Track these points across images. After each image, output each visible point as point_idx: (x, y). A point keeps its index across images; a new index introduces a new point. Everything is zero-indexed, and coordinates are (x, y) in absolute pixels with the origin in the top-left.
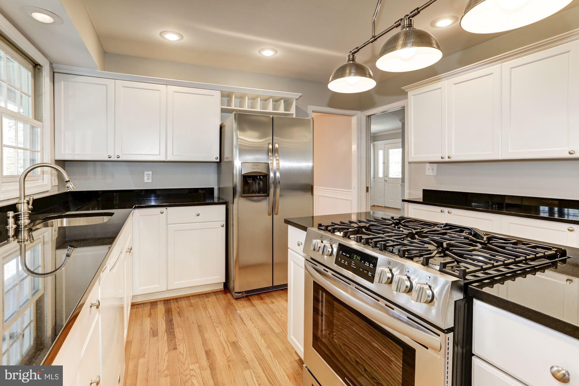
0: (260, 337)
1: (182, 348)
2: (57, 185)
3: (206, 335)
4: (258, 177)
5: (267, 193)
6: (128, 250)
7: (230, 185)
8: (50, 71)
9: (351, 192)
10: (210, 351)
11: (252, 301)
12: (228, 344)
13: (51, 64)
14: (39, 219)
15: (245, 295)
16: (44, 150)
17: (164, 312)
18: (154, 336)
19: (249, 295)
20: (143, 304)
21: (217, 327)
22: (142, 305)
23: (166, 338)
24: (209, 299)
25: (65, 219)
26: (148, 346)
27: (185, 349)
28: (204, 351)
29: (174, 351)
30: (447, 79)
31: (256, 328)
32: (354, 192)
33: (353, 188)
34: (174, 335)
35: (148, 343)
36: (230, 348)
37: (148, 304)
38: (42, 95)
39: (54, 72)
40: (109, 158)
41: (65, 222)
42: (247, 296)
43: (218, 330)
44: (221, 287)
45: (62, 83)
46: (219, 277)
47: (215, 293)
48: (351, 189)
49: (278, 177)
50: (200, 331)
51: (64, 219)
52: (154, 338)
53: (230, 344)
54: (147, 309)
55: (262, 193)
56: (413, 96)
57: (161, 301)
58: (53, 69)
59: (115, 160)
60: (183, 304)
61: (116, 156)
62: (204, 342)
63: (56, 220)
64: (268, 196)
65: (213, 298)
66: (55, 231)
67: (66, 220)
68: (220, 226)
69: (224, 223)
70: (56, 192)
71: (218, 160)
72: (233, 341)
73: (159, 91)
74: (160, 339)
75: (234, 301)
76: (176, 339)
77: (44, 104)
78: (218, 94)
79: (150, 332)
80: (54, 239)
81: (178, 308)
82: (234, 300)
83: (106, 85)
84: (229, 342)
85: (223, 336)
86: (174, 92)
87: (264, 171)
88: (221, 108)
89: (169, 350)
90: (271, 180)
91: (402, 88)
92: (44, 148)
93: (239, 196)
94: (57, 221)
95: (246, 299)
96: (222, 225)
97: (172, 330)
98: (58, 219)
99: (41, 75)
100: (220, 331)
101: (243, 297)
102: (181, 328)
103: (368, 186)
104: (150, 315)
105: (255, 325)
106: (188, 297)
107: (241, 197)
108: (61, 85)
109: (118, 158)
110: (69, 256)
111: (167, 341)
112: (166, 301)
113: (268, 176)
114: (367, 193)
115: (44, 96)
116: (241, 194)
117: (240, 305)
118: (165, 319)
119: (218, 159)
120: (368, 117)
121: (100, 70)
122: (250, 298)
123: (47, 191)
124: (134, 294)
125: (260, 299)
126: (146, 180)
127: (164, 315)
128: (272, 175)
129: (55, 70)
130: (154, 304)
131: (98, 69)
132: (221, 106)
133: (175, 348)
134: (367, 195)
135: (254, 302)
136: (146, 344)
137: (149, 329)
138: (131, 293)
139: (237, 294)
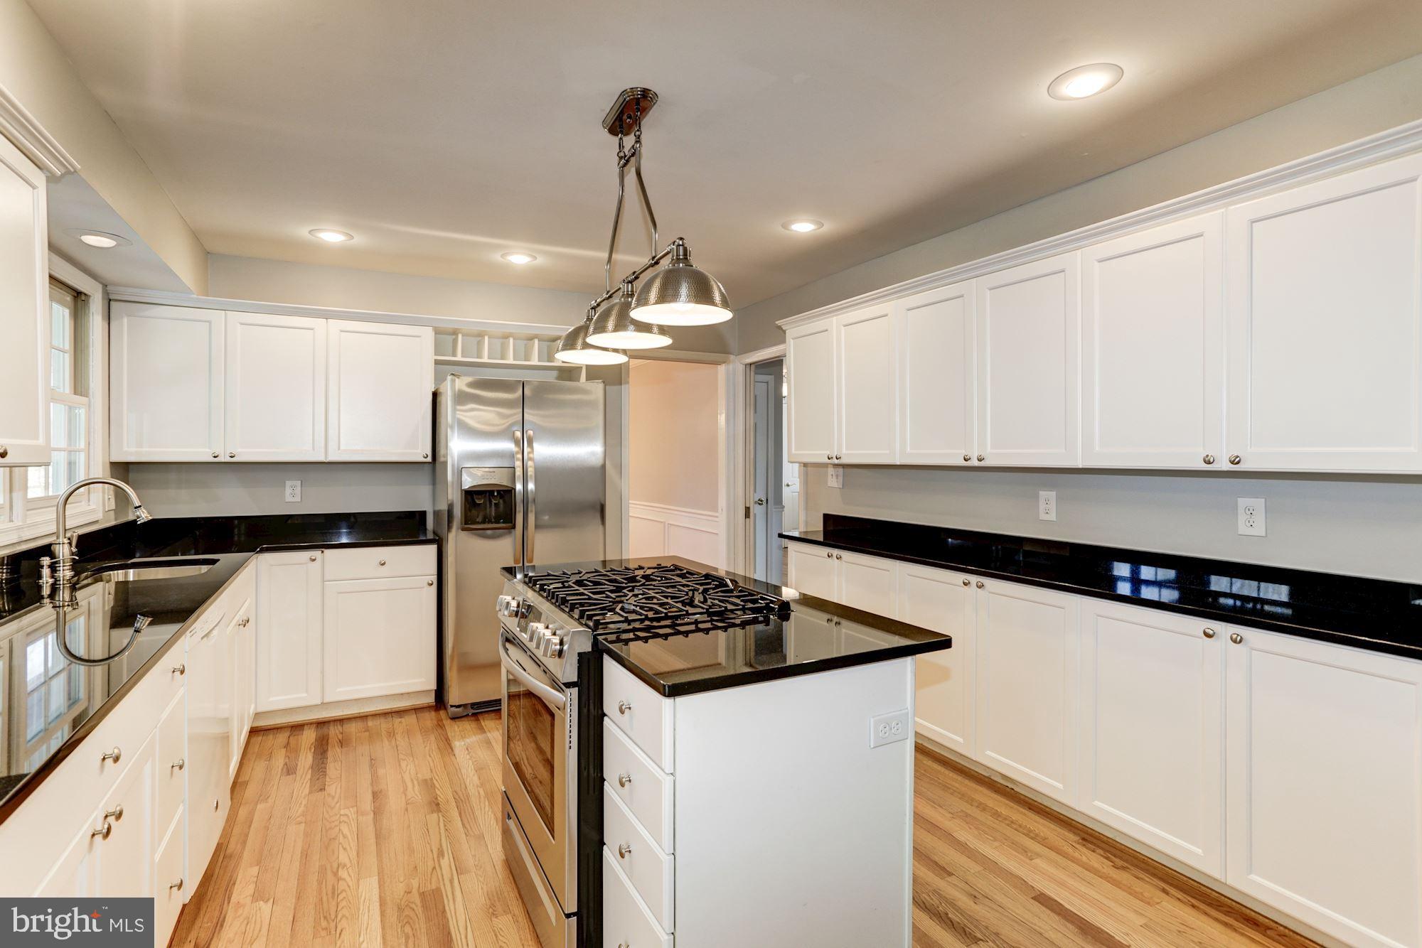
0: (473, 771)
1: (333, 788)
2: (114, 508)
3: (381, 772)
4: (496, 494)
5: (512, 523)
6: (241, 622)
7: (443, 507)
8: (103, 298)
9: (717, 517)
10: (381, 792)
11: (482, 721)
12: (416, 782)
13: (105, 286)
14: (87, 570)
15: (471, 711)
16: (91, 447)
17: (313, 740)
18: (288, 774)
19: (478, 713)
20: (278, 728)
21: (404, 760)
22: (275, 731)
23: (309, 776)
24: (403, 720)
25: (131, 571)
26: (275, 787)
27: (338, 790)
28: (370, 791)
29: (320, 793)
30: (836, 315)
31: (470, 761)
32: (722, 517)
33: (720, 510)
34: (325, 772)
35: (276, 783)
36: (417, 787)
37: (286, 729)
38: (88, 347)
39: (110, 300)
40: (215, 457)
41: (132, 575)
42: (474, 715)
43: (403, 764)
44: (431, 699)
45: (125, 320)
46: (423, 680)
47: (417, 710)
48: (717, 512)
49: (532, 491)
50: (372, 766)
51: (129, 570)
52: (288, 777)
53: (418, 783)
54: (282, 738)
55: (503, 523)
56: (793, 339)
57: (311, 724)
58: (108, 294)
59: (226, 461)
60: (352, 728)
61: (228, 455)
62: (375, 779)
63: (116, 572)
64: (514, 527)
65: (411, 719)
66: (109, 594)
67: (134, 572)
68: (426, 584)
69: (434, 578)
70: (112, 523)
71: (429, 459)
72: (424, 778)
73: (312, 331)
74: (298, 778)
75: (447, 722)
76: (327, 777)
77: (91, 363)
78: (428, 334)
79: (282, 770)
80: (106, 608)
81: (342, 733)
82: (449, 720)
83: (210, 322)
84: (417, 780)
85: (409, 773)
86: (341, 331)
87: (505, 482)
88: (435, 360)
89: (310, 792)
90: (519, 498)
91: (777, 322)
92: (92, 443)
93: (458, 529)
94: (118, 574)
95: (472, 718)
96: (431, 582)
97: (323, 765)
98: (119, 571)
99: (87, 312)
100: (407, 765)
101: (468, 715)
102: (340, 763)
103: (748, 506)
104: (287, 746)
105: (471, 757)
106: (363, 717)
107: (460, 531)
108: (123, 324)
109: (231, 457)
110: (139, 632)
111: (309, 782)
112: (321, 724)
113: (513, 491)
114: (747, 519)
115: (91, 349)
116: (461, 524)
117: (456, 728)
118: (313, 751)
119: (427, 456)
120: (748, 367)
121: (198, 295)
122: (480, 717)
123: (96, 522)
124: (259, 710)
125: (497, 719)
126: (289, 498)
127: (312, 744)
128: (519, 487)
129: (111, 297)
130: (297, 728)
131: (194, 294)
132: (435, 355)
133: (322, 789)
134: (747, 522)
135: (483, 724)
136: (273, 785)
137: (281, 766)
138: (253, 706)
139: (453, 709)
